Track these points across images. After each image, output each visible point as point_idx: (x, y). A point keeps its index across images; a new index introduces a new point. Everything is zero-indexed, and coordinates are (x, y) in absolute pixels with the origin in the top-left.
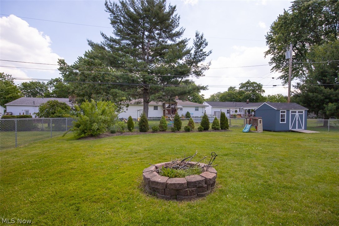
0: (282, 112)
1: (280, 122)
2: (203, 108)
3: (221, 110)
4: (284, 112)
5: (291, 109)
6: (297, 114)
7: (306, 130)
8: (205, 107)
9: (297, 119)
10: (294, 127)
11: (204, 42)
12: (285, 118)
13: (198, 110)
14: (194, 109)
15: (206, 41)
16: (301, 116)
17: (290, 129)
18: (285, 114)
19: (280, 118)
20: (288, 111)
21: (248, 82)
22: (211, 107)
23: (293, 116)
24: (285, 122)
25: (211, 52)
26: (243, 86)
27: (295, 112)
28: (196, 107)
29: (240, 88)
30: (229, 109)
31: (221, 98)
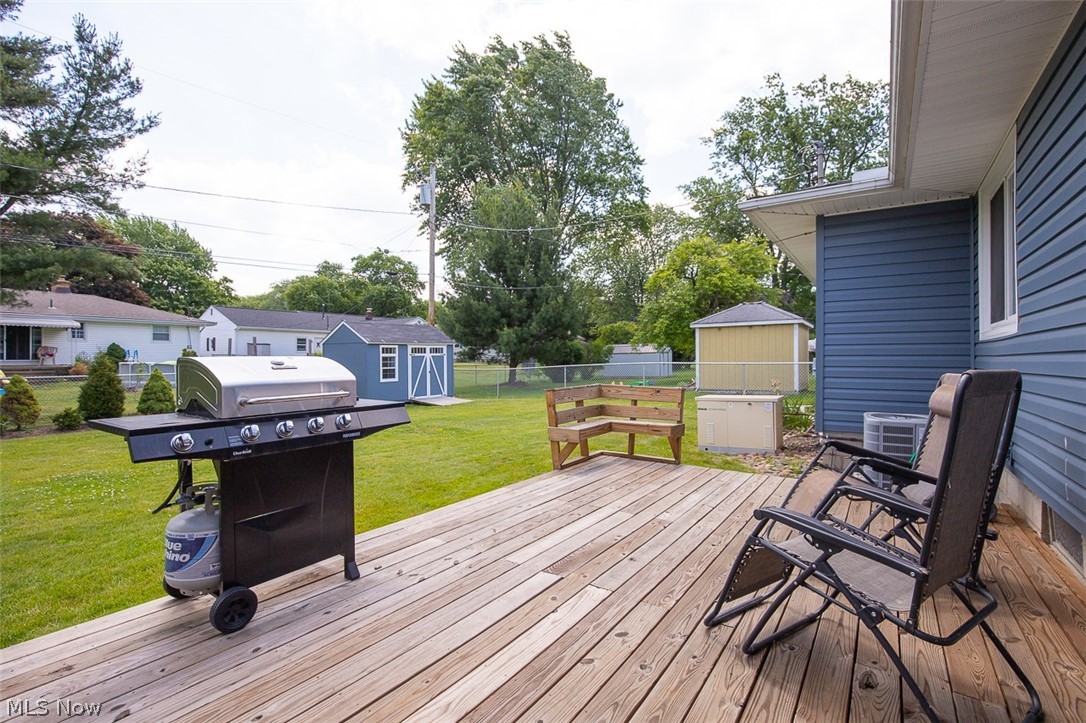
0: (385, 351)
1: (382, 380)
2: (193, 333)
3: (255, 339)
4: (391, 351)
5: (411, 342)
6: (428, 355)
7: (451, 396)
8: (198, 327)
9: (428, 369)
10: (421, 391)
11: (123, 77)
12: (397, 368)
13: (166, 337)
14: (148, 333)
15: (134, 75)
16: (438, 361)
17: (411, 396)
18: (396, 355)
19: (381, 369)
20: (403, 347)
21: (377, 256)
22: (236, 327)
23: (417, 362)
24: (396, 379)
25: (153, 122)
26: (362, 265)
27: (424, 351)
28: (155, 326)
29: (355, 270)
30: (302, 336)
31: (291, 296)
